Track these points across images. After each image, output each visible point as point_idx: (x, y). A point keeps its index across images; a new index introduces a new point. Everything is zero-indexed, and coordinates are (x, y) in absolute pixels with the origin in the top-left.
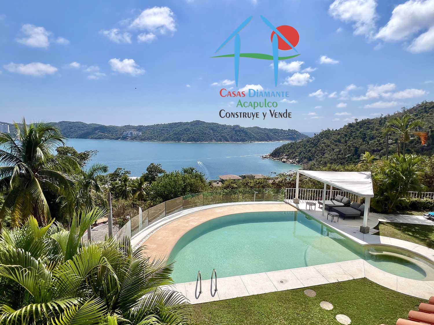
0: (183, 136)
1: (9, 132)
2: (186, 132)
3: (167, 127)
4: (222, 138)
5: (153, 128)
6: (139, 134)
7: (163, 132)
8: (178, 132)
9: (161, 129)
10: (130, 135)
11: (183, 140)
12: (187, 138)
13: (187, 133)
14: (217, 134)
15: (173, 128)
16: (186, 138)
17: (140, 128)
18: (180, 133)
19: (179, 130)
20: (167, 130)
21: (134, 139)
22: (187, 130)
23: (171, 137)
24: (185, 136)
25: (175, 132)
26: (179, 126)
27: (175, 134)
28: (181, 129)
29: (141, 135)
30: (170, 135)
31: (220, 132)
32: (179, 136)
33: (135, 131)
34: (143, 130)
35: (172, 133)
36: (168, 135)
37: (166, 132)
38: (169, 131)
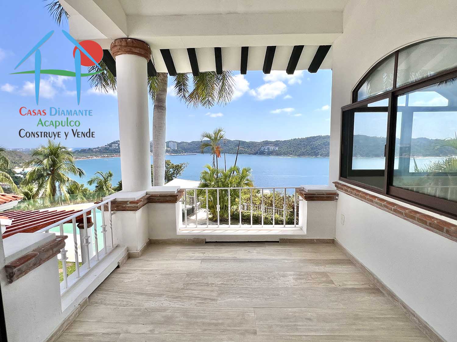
0: (322, 151)
1: (176, 149)
3: (305, 141)
4: (369, 153)
5: (289, 143)
6: (276, 149)
7: (300, 146)
8: (316, 147)
9: (298, 143)
10: (267, 150)
11: (321, 155)
13: (326, 147)
15: (310, 142)
17: (276, 143)
18: (318, 147)
19: (317, 144)
20: (304, 144)
21: (271, 154)
22: (326, 144)
23: (307, 151)
25: (312, 146)
26: (317, 139)
27: (312, 149)
28: (319, 143)
29: (278, 150)
31: (367, 146)
32: (317, 150)
33: (272, 146)
34: (279, 144)
35: (309, 148)
36: (305, 149)
37: (302, 147)
38: (306, 145)
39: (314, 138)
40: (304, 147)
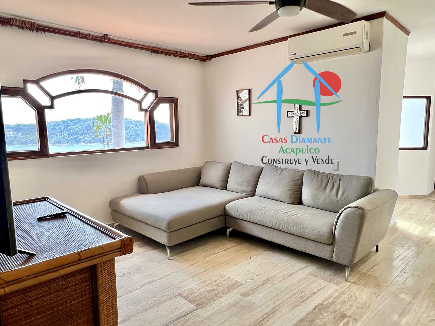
0: (84, 137)
2: (87, 131)
3: (60, 125)
4: (136, 137)
6: (17, 135)
8: (76, 132)
9: (51, 127)
11: (84, 142)
12: (90, 139)
13: (89, 132)
14: (130, 133)
15: (68, 126)
16: (87, 138)
18: (79, 132)
21: (10, 143)
22: (88, 128)
23: (66, 138)
24: (86, 136)
25: (71, 131)
26: (77, 123)
27: (72, 134)
28: (80, 128)
29: (21, 137)
30: (65, 136)
31: (133, 130)
32: (77, 136)
33: (12, 132)
34: (23, 129)
35: (67, 133)
36: (62, 135)
37: (58, 132)
38: (63, 130)
39: (72, 120)
40: (60, 132)
